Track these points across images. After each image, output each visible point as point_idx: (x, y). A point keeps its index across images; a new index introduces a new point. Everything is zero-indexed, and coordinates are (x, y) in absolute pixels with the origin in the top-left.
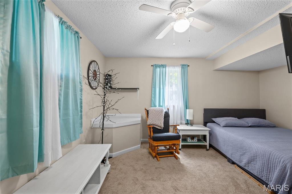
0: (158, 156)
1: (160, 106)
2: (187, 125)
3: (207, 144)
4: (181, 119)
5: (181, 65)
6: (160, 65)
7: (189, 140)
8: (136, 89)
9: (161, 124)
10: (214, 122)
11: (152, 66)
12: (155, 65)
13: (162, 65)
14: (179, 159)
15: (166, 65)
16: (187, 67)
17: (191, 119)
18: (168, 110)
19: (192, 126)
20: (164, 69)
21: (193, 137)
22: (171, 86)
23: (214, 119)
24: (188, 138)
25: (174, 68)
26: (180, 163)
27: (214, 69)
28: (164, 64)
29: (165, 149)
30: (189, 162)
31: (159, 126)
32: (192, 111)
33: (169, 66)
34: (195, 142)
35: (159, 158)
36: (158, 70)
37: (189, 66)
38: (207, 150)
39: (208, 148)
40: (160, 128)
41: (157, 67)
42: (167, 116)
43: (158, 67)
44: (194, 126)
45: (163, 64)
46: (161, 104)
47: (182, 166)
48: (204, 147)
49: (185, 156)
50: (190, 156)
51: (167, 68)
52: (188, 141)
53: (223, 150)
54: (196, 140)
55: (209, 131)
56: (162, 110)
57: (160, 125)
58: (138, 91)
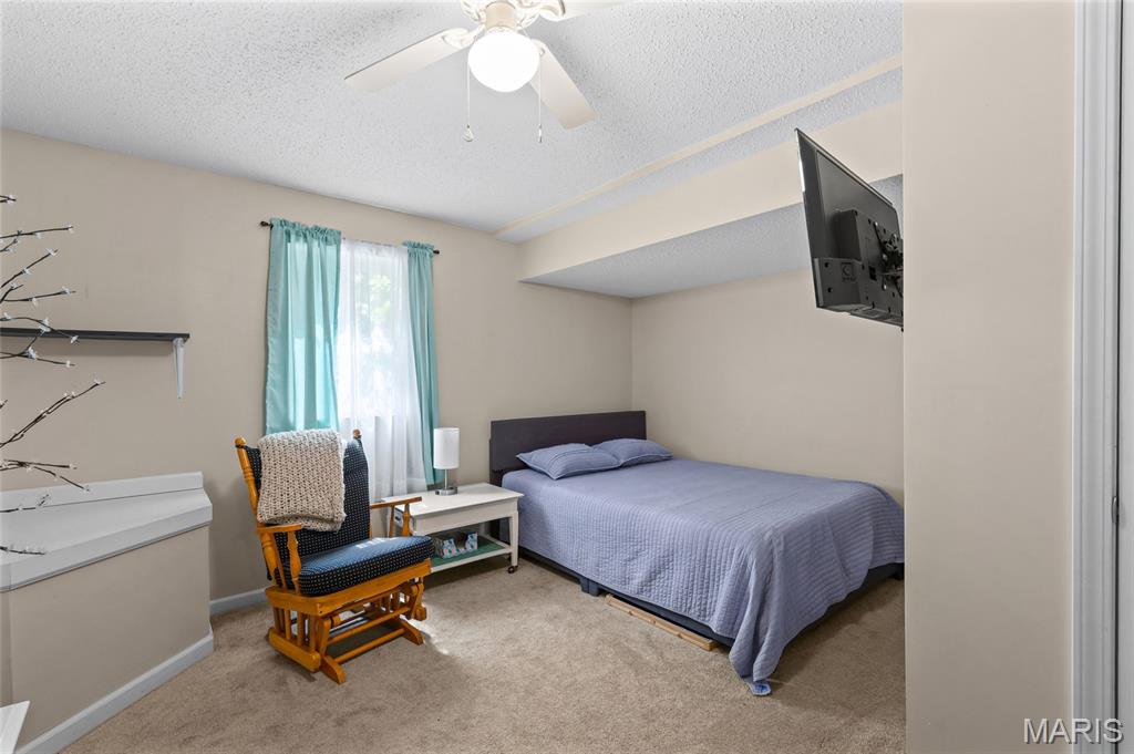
0: (334, 658)
1: (311, 421)
2: (438, 493)
3: (513, 549)
4: (410, 471)
5: (405, 244)
6: (310, 227)
7: (449, 549)
8: (165, 340)
9: (331, 505)
10: (525, 466)
11: (263, 224)
12: (284, 223)
13: (317, 229)
14: (428, 637)
15: (340, 233)
16: (431, 256)
17: (452, 465)
18: (358, 436)
19: (456, 492)
20: (331, 250)
21: (460, 536)
22: (367, 330)
23: (524, 457)
24: (446, 543)
25: (377, 253)
26: (438, 657)
27: (523, 278)
28: (329, 227)
29: (352, 615)
30: (469, 639)
31: (321, 520)
32: (454, 432)
33: (356, 240)
34: (472, 553)
35: (341, 663)
36: (298, 249)
37: (437, 252)
38: (512, 570)
39: (515, 562)
40: (327, 527)
41: (293, 237)
42: (355, 465)
43: (297, 234)
44: (462, 492)
45: (323, 226)
46: (320, 416)
47: (448, 663)
48: (501, 563)
49: (446, 617)
50: (464, 611)
51: (344, 248)
52: (447, 554)
53: (568, 557)
54: (472, 543)
55: (520, 500)
56: (334, 440)
57: (326, 512)
58: (182, 350)
